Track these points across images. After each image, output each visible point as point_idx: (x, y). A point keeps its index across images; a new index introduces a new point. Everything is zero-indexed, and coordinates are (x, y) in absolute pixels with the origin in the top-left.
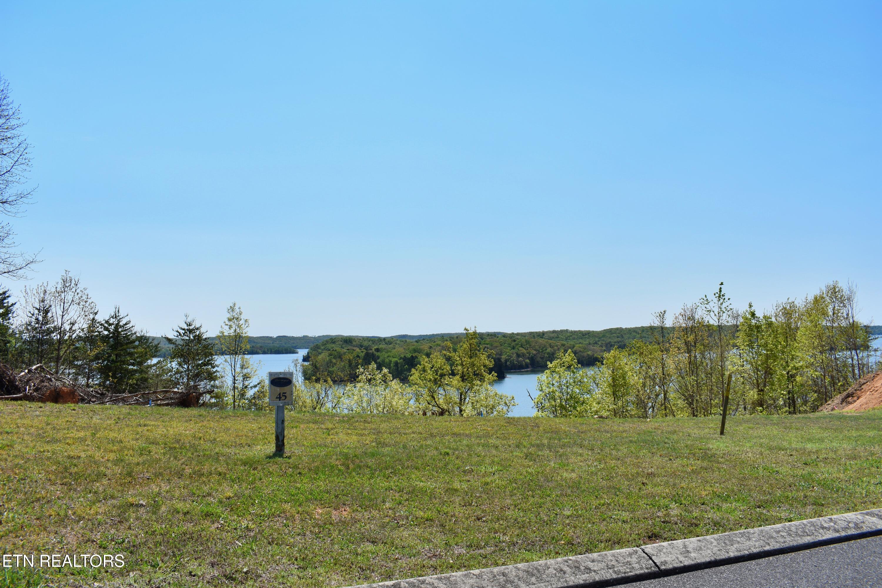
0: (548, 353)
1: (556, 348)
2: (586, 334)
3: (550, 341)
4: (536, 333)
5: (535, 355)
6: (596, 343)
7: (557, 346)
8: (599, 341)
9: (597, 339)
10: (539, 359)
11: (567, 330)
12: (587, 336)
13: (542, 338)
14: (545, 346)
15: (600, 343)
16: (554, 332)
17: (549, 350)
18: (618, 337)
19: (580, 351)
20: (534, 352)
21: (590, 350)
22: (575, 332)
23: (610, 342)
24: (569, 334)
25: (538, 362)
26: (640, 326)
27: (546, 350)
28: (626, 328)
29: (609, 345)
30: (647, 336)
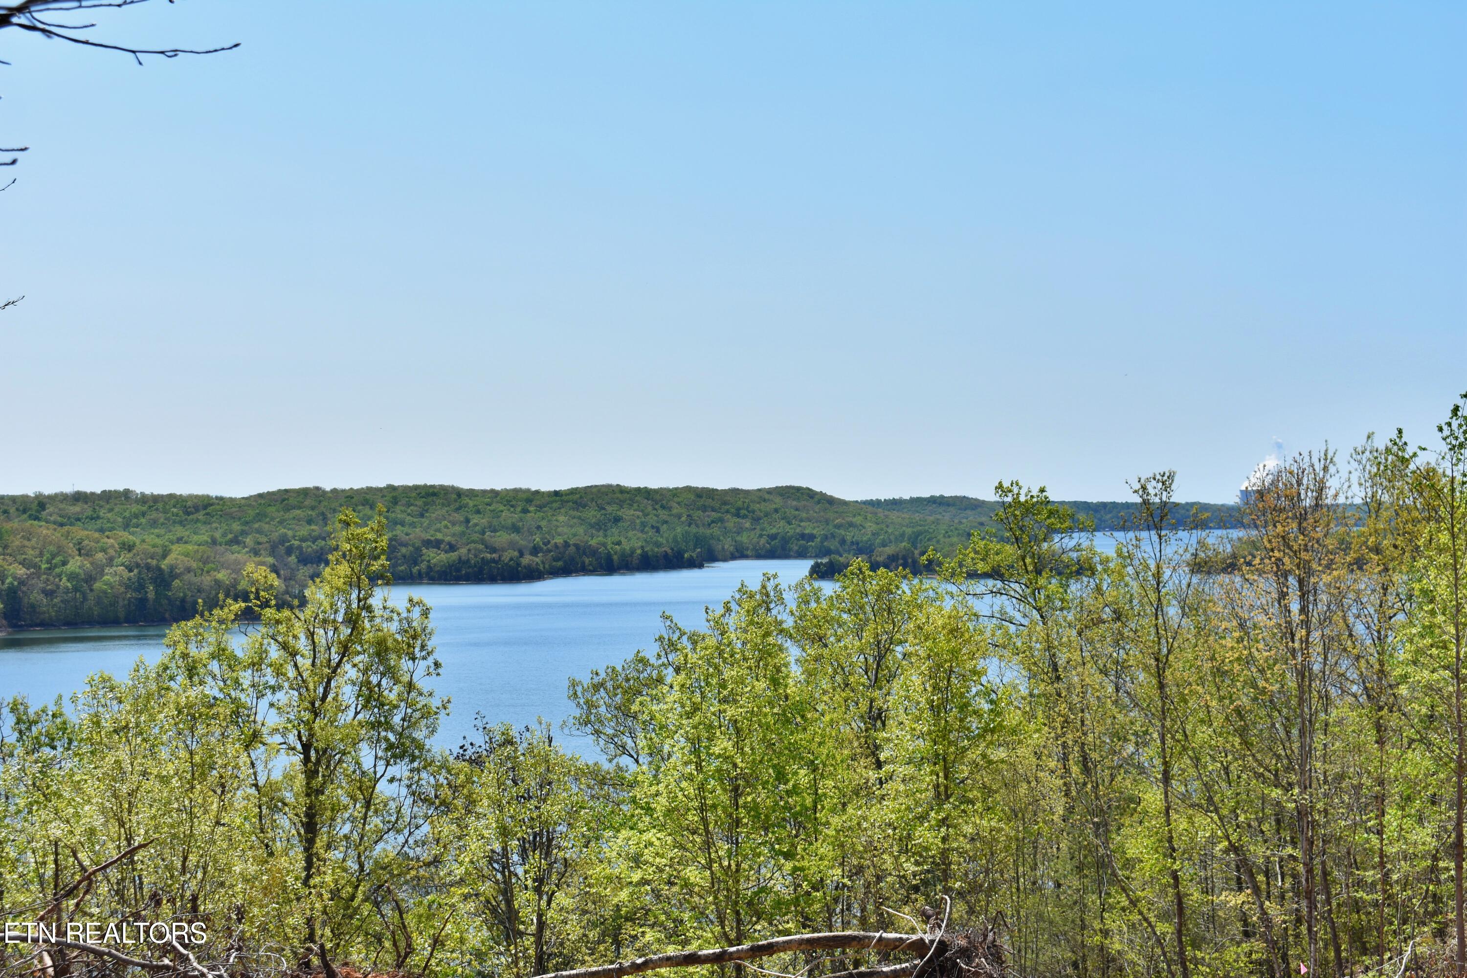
0: (72, 577)
1: (100, 556)
2: (197, 509)
3: (79, 532)
4: (13, 499)
5: (22, 583)
6: (235, 541)
7: (104, 550)
8: (244, 533)
9: (236, 527)
10: (36, 597)
11: (127, 493)
12: (200, 515)
13: (37, 518)
14: (60, 550)
15: (249, 540)
16: (79, 497)
17: (75, 564)
18: (310, 522)
19: (189, 570)
20: (21, 571)
21: (224, 566)
22: (156, 499)
23: (284, 540)
24: (135, 508)
25: (33, 606)
26: (382, 484)
27: (64, 563)
28: (334, 491)
29: (282, 550)
30: (408, 519)
